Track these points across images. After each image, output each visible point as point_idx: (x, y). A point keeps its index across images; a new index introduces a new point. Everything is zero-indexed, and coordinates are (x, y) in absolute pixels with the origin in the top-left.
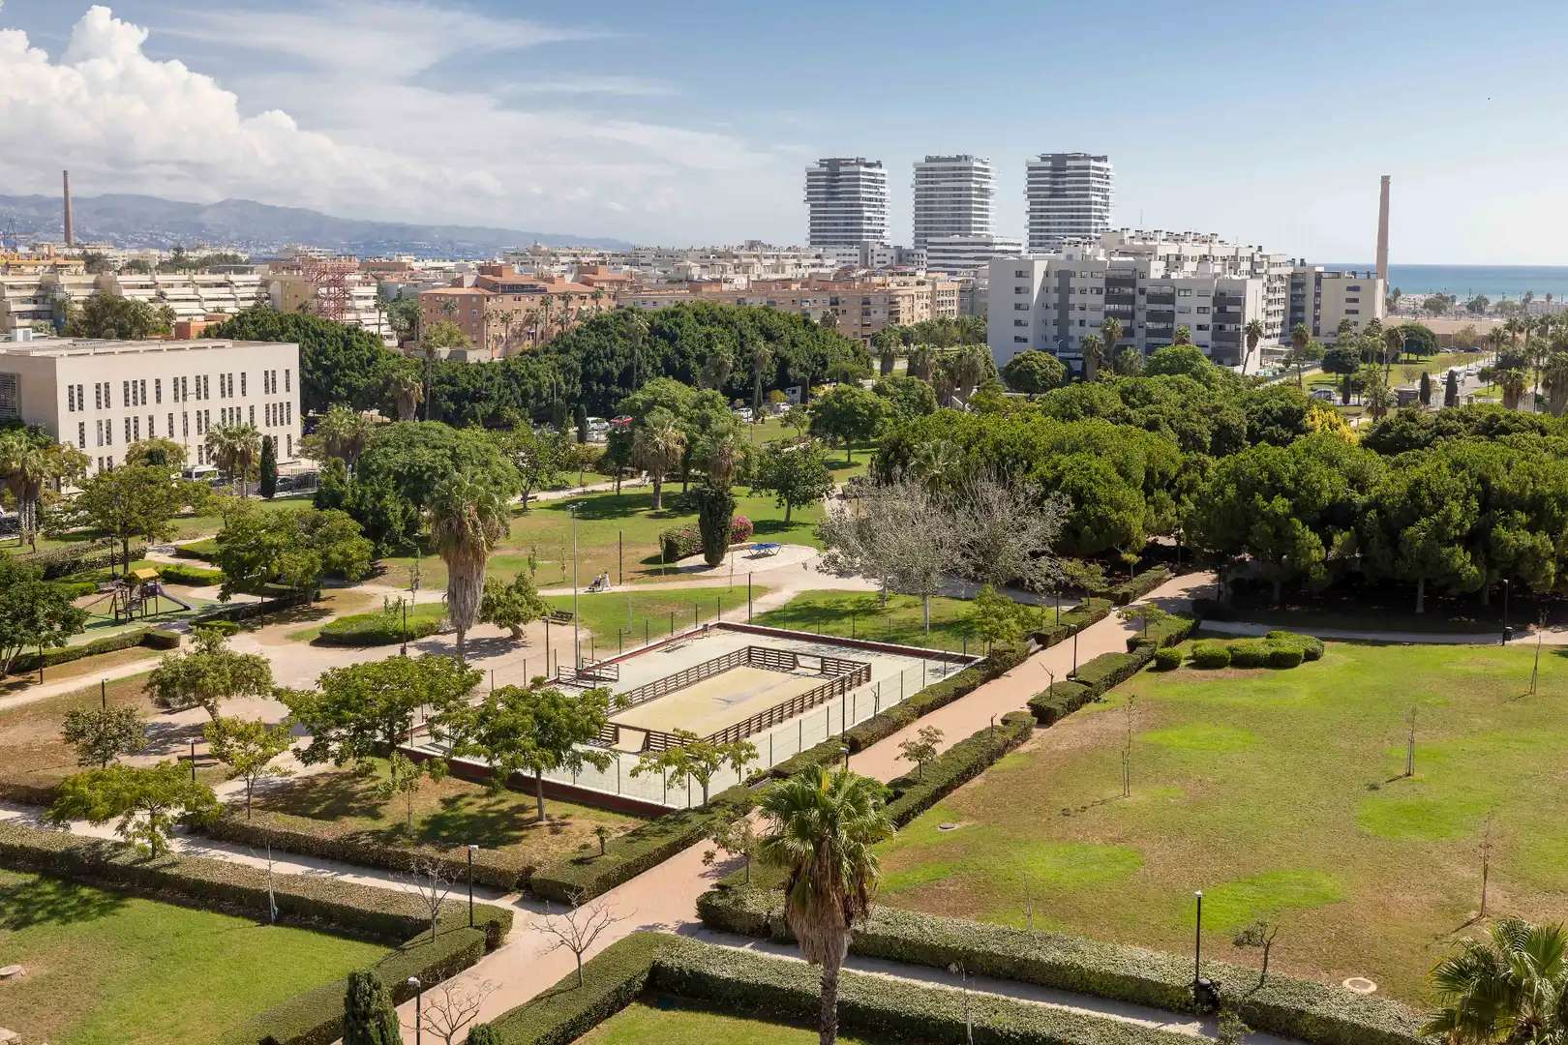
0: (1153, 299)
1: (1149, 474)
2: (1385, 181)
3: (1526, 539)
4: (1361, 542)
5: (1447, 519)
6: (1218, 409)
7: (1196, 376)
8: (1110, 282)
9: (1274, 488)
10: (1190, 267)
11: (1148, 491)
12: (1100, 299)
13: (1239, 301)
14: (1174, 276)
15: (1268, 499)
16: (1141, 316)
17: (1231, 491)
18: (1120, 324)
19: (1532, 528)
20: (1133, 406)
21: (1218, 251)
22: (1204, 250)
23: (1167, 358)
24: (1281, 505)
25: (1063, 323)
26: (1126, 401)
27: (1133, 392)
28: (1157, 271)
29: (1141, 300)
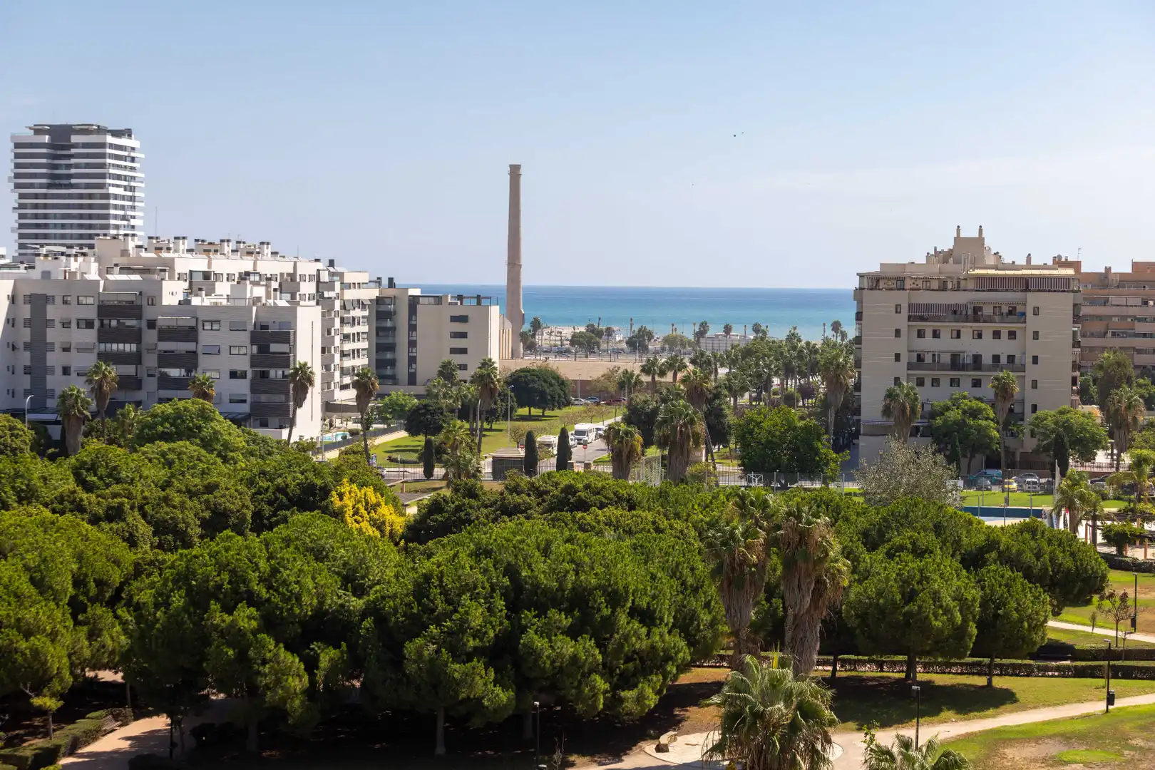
0: (168, 334)
1: (79, 582)
2: (515, 172)
3: (567, 647)
4: (354, 664)
5: (463, 626)
6: (210, 488)
7: (207, 444)
8: (106, 310)
9: (237, 595)
10: (223, 288)
11: (76, 608)
12: (90, 336)
13: (287, 336)
14: (196, 301)
15: (229, 610)
16: (150, 361)
17: (178, 600)
18: (113, 371)
19: (573, 632)
20: (88, 488)
21: (268, 266)
22: (246, 264)
23: (166, 418)
24: (246, 618)
25: (37, 371)
26: (81, 481)
27: (93, 468)
28: (172, 292)
29: (150, 337)
